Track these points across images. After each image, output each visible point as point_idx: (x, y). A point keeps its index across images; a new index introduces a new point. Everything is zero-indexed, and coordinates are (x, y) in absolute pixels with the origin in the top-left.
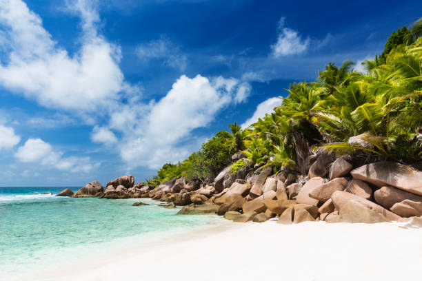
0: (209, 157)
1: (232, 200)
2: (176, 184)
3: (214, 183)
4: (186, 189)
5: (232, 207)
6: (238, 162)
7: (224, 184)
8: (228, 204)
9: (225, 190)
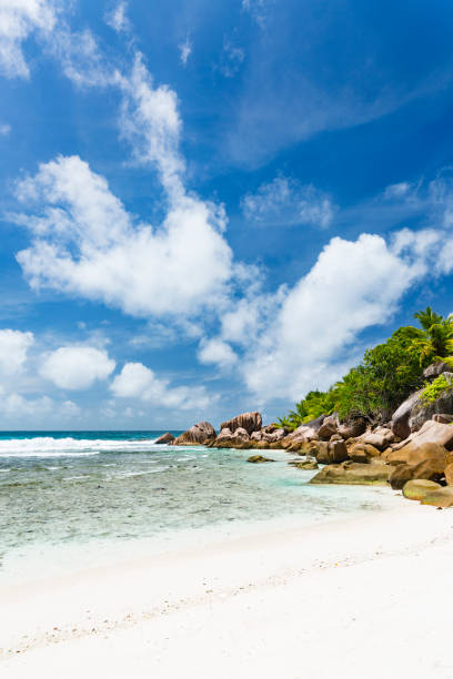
0: (379, 374)
1: (423, 457)
2: (325, 424)
3: (392, 423)
4: (340, 434)
5: (422, 470)
6: (436, 381)
7: (410, 425)
8: (413, 464)
9: (411, 436)
